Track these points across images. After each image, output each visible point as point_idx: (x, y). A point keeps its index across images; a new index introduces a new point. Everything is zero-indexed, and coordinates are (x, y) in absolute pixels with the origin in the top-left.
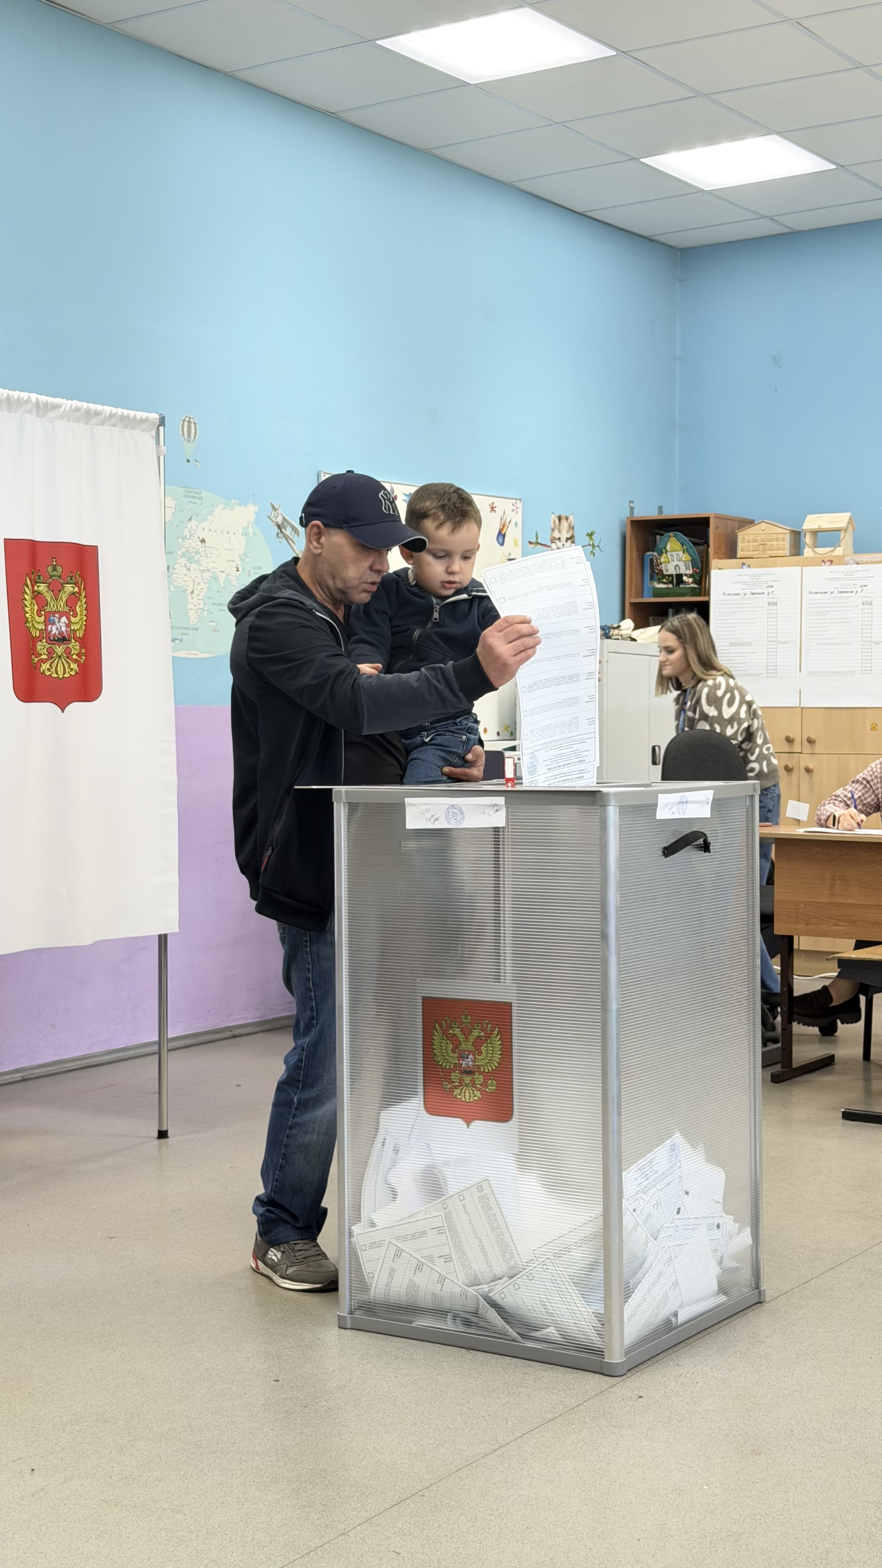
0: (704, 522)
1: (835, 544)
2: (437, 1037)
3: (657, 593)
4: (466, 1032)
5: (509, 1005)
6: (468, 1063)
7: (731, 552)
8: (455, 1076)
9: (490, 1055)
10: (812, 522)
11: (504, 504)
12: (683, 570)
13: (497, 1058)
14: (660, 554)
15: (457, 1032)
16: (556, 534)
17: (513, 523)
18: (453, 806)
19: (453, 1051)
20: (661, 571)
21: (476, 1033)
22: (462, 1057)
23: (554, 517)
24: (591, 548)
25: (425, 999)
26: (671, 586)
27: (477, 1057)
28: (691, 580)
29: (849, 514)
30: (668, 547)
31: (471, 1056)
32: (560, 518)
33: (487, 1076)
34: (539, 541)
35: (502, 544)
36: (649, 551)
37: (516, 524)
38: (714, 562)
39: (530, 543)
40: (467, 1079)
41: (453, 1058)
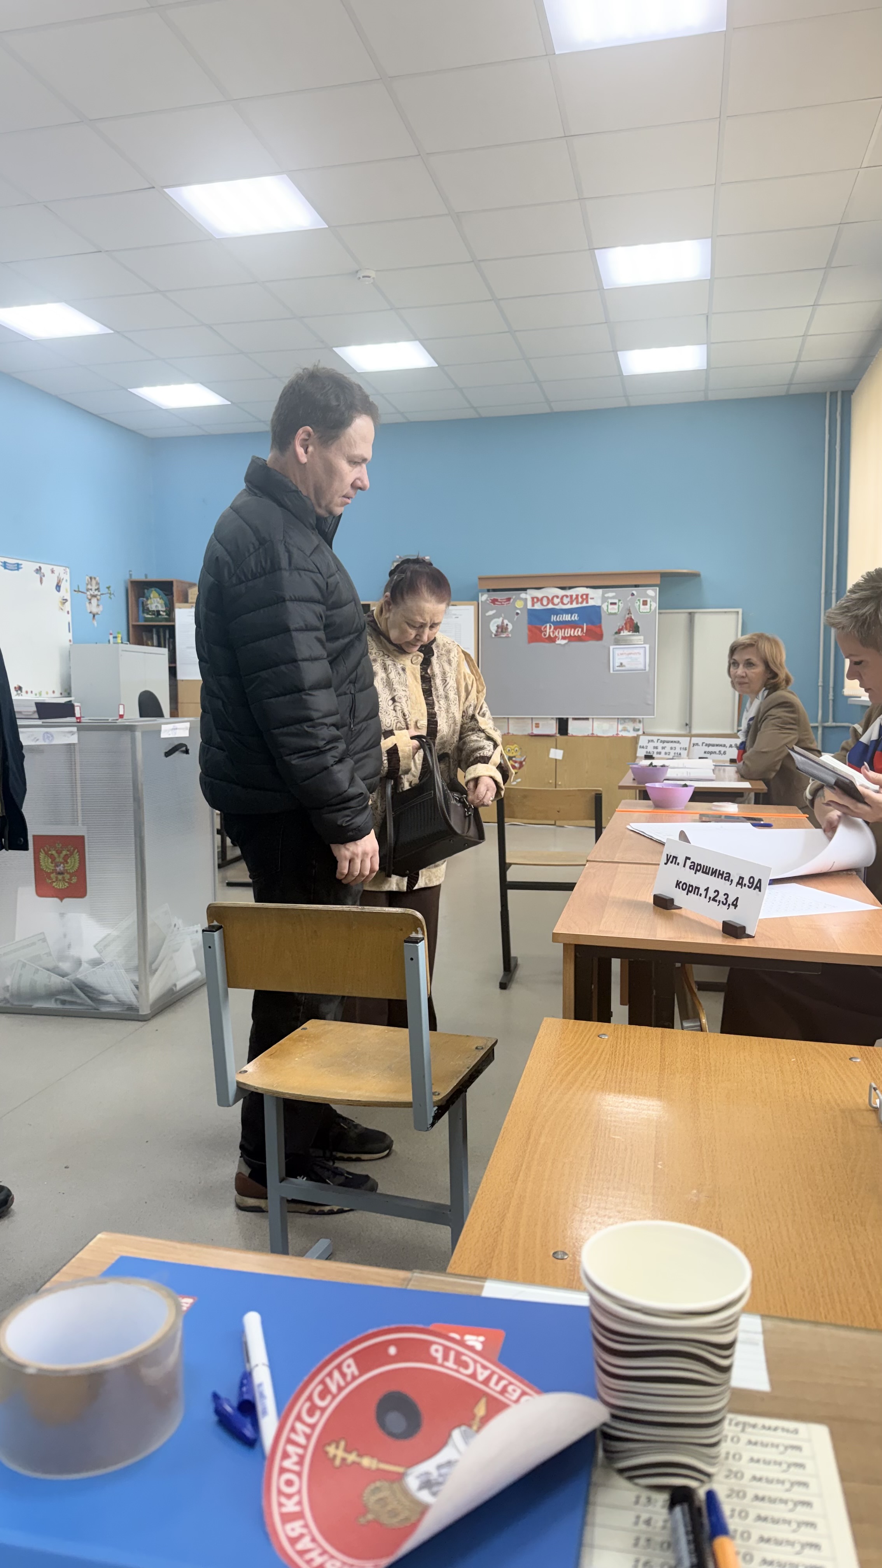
0: (170, 584)
2: (42, 855)
3: (146, 620)
4: (59, 853)
5: (83, 837)
6: (60, 868)
7: (185, 599)
8: (53, 876)
9: (73, 864)
11: (59, 570)
12: (160, 608)
13: (77, 865)
14: (147, 599)
15: (54, 852)
16: (89, 587)
17: (64, 581)
18: (47, 733)
19: (52, 863)
20: (148, 608)
21: (64, 853)
22: (57, 866)
23: (87, 578)
24: (109, 595)
25: (34, 836)
26: (154, 616)
27: (66, 865)
28: (164, 614)
30: (152, 596)
31: (62, 865)
32: (91, 578)
33: (72, 875)
34: (80, 590)
35: (59, 591)
36: (141, 597)
37: (66, 581)
38: (177, 605)
39: (75, 591)
40: (60, 877)
41: (51, 866)
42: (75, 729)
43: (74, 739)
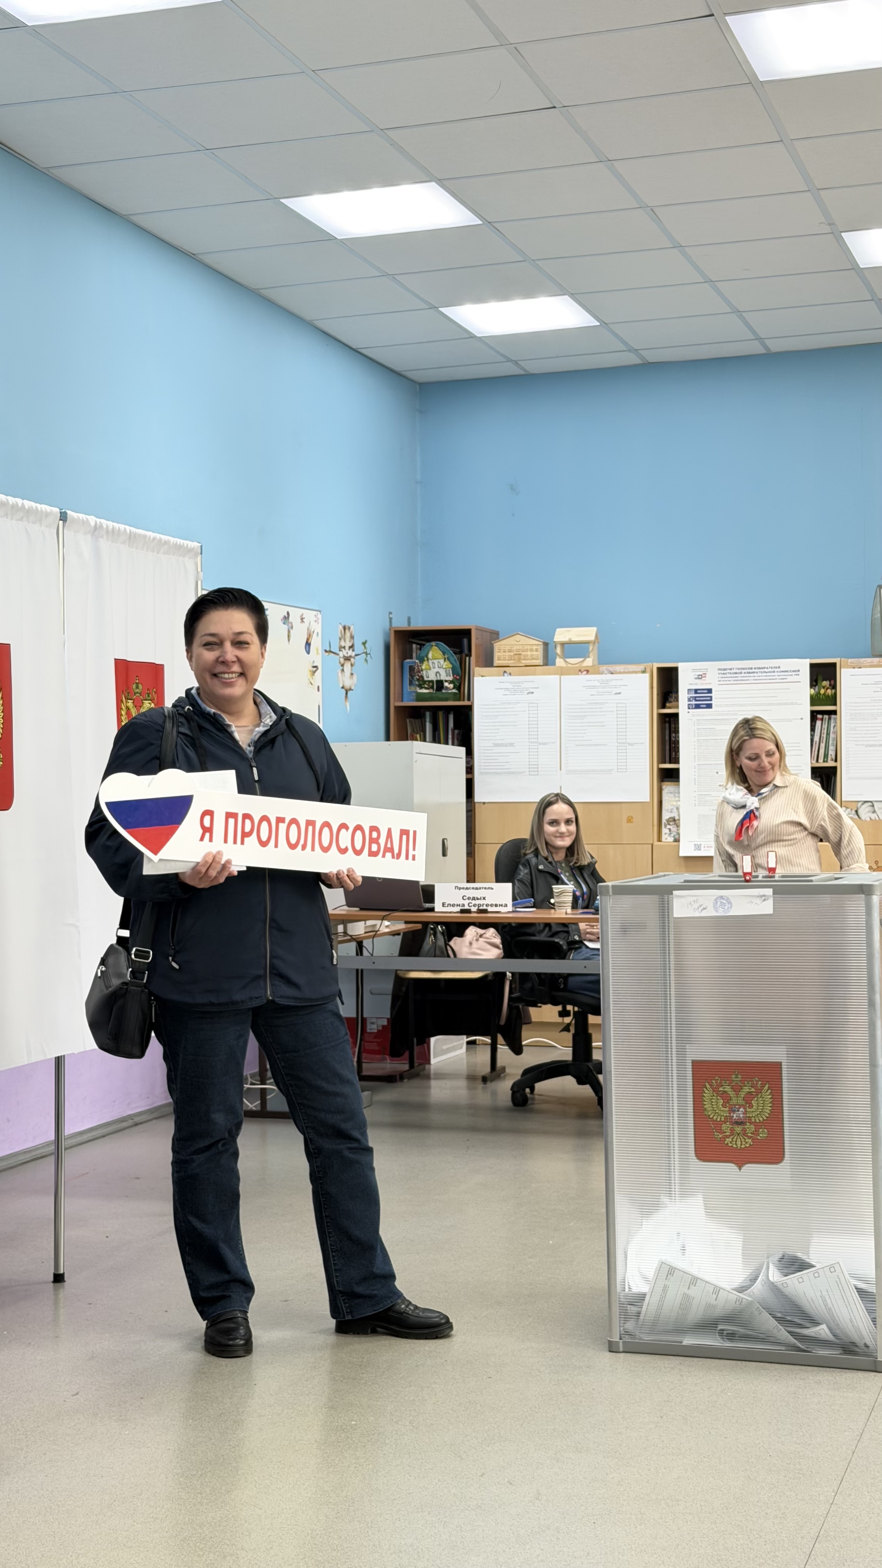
0: (465, 634)
1: (585, 655)
2: (707, 1094)
3: (420, 698)
4: (737, 1089)
5: (779, 1065)
6: (739, 1114)
7: (488, 661)
8: (726, 1127)
9: (762, 1107)
10: (562, 635)
11: (309, 615)
12: (443, 677)
13: (768, 1109)
14: (422, 661)
15: (728, 1089)
16: (343, 644)
17: (315, 633)
18: (722, 897)
19: (724, 1106)
20: (422, 677)
21: (746, 1089)
22: (732, 1110)
23: (341, 628)
24: (364, 655)
25: (694, 1063)
26: (431, 691)
27: (748, 1110)
28: (451, 686)
29: (595, 629)
30: (430, 656)
31: (742, 1109)
32: (344, 628)
33: (758, 1126)
34: (332, 650)
35: (308, 653)
36: (406, 659)
37: (318, 633)
38: (477, 670)
39: (326, 651)
40: (738, 1129)
41: (724, 1112)
42: (769, 892)
43: (767, 908)
